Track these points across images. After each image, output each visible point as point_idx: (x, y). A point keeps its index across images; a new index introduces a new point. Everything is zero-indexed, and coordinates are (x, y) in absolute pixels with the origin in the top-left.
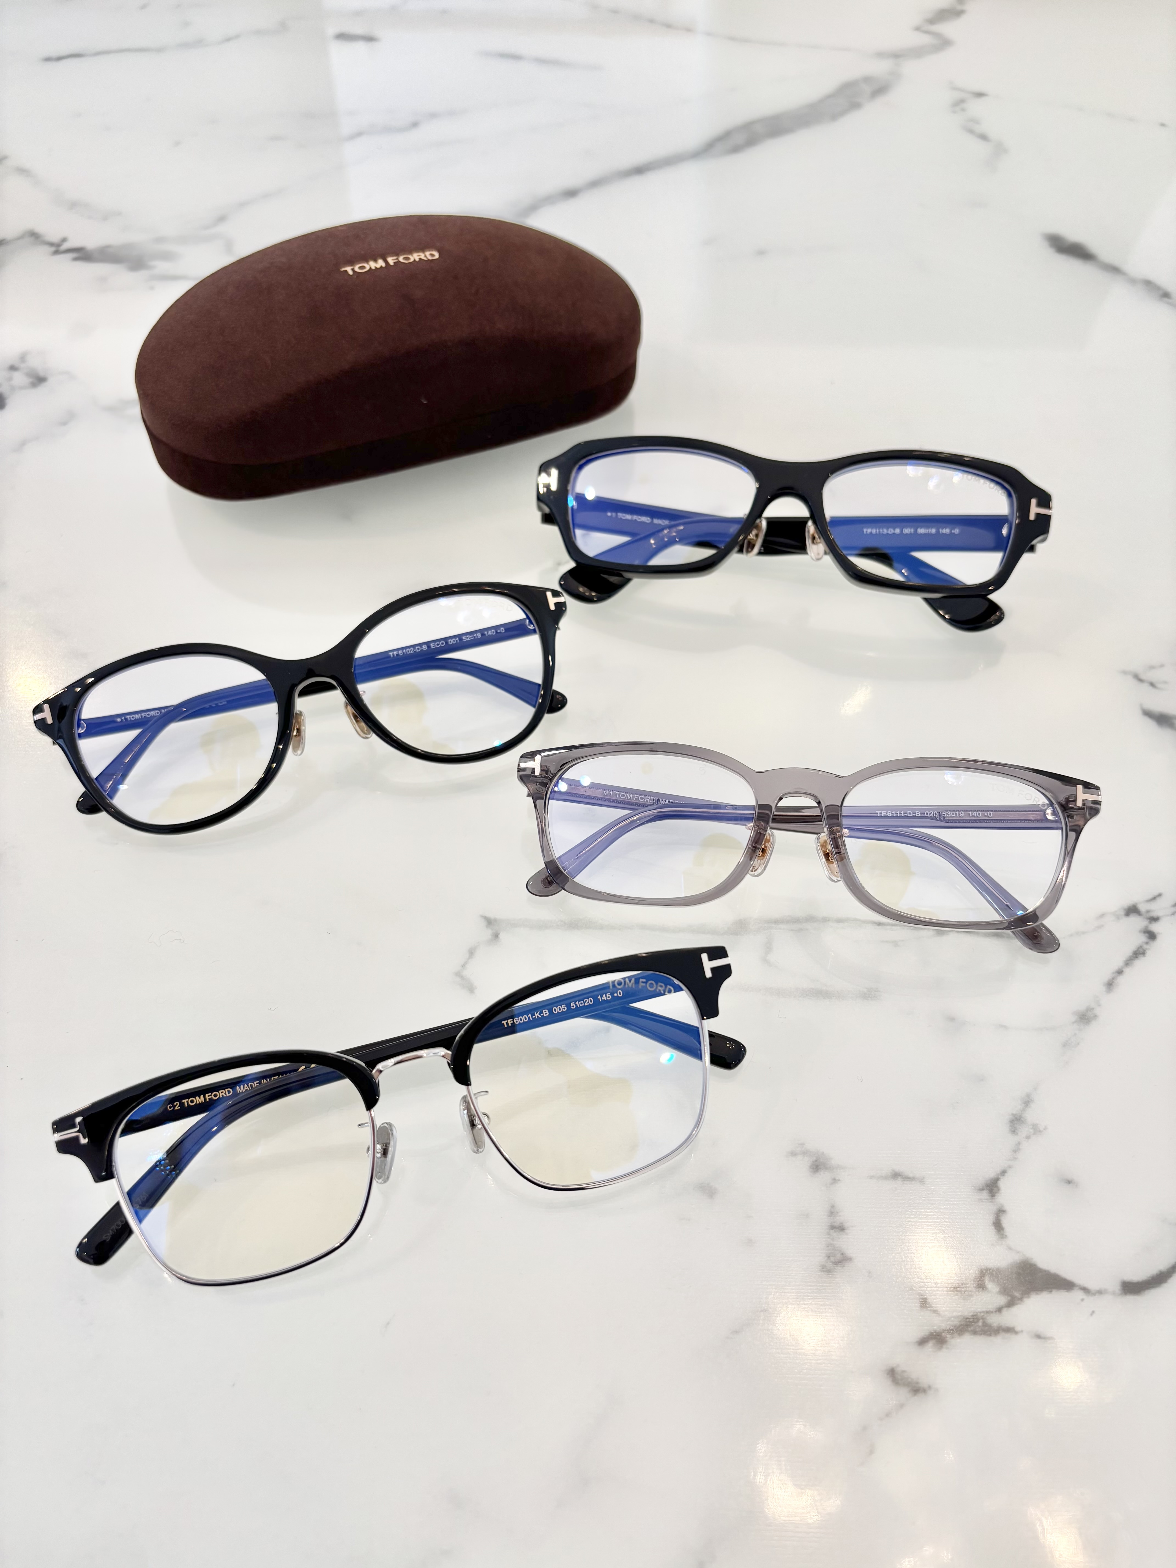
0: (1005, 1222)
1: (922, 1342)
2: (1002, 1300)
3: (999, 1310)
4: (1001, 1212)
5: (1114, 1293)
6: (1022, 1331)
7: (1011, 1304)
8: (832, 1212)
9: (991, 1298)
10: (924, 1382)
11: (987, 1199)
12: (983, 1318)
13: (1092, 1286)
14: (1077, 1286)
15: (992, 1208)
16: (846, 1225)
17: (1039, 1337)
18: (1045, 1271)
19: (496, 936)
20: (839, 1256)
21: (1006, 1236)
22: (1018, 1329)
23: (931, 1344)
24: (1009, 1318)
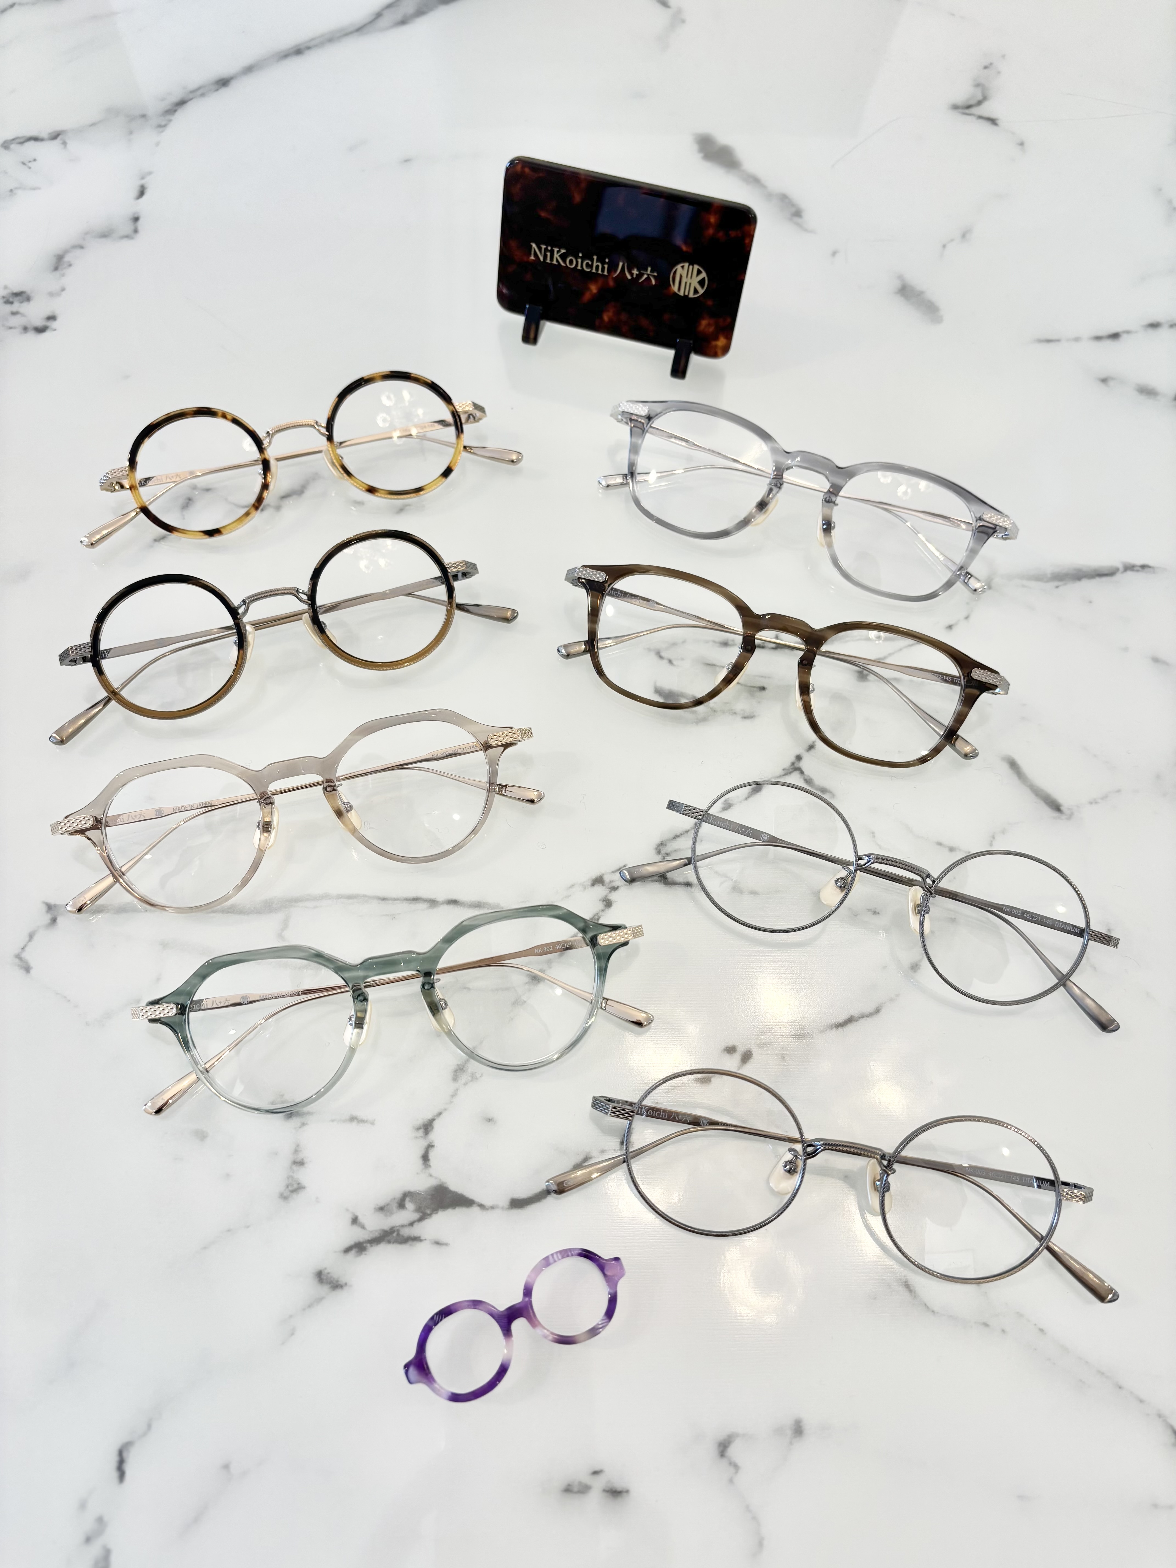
0: (432, 1155)
1: (347, 1250)
2: (416, 1216)
3: (411, 1224)
4: (430, 1146)
5: (503, 1208)
6: (426, 1239)
7: (421, 1219)
8: (296, 1151)
9: (408, 1214)
10: (343, 1281)
11: (422, 1137)
12: (398, 1231)
13: (487, 1202)
14: (477, 1203)
15: (424, 1143)
16: (305, 1160)
17: (437, 1243)
18: (454, 1192)
19: (54, 920)
20: (295, 1186)
21: (430, 1166)
22: (422, 1238)
23: (353, 1252)
24: (416, 1231)
